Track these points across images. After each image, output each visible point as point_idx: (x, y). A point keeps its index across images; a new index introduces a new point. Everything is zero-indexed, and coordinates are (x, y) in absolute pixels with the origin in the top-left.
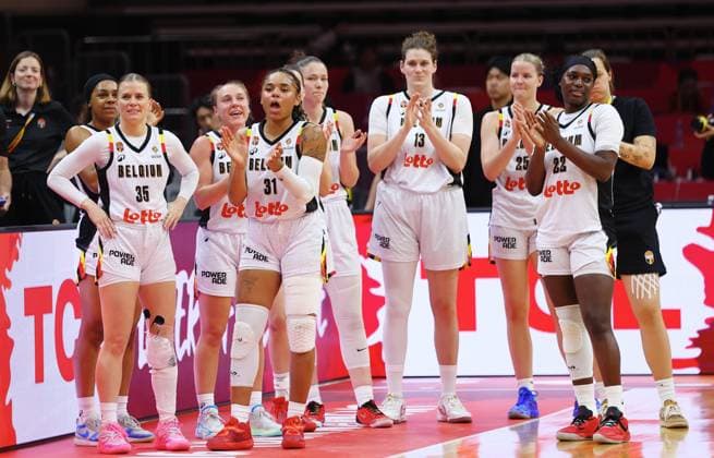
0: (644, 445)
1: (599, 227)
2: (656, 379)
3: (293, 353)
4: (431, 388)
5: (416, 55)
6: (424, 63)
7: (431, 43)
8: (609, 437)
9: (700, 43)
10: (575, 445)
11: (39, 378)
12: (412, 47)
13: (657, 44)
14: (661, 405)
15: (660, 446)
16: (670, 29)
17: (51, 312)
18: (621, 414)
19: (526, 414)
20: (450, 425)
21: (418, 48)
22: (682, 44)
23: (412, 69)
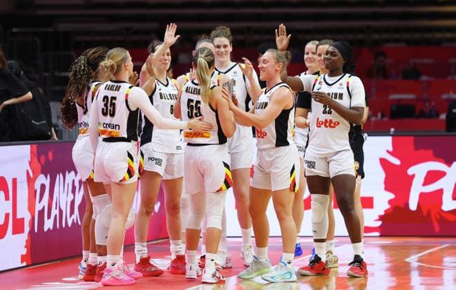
1: (350, 148)
5: (220, 42)
6: (225, 46)
7: (228, 33)
8: (356, 273)
9: (386, 36)
12: (217, 36)
13: (360, 36)
16: (368, 27)
18: (362, 259)
21: (221, 37)
22: (376, 36)
23: (217, 50)
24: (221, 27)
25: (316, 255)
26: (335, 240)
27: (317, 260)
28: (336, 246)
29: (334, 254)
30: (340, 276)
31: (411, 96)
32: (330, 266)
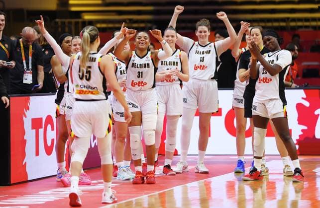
0: (277, 182)
1: (279, 97)
2: (282, 157)
3: (146, 146)
4: (193, 160)
5: (202, 29)
6: (205, 32)
7: (207, 23)
10: (249, 182)
11: (37, 154)
12: (200, 25)
13: (283, 24)
14: (284, 167)
15: (283, 183)
16: (288, 18)
17: (42, 128)
19: (242, 171)
20: (200, 174)
21: (202, 26)
22: (293, 24)
23: (200, 34)
24: (203, 20)
25: (254, 167)
26: (266, 158)
27: (255, 170)
28: (266, 161)
29: (266, 167)
30: (270, 181)
31: (316, 63)
32: (263, 174)
